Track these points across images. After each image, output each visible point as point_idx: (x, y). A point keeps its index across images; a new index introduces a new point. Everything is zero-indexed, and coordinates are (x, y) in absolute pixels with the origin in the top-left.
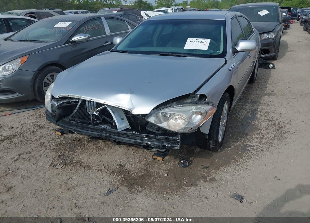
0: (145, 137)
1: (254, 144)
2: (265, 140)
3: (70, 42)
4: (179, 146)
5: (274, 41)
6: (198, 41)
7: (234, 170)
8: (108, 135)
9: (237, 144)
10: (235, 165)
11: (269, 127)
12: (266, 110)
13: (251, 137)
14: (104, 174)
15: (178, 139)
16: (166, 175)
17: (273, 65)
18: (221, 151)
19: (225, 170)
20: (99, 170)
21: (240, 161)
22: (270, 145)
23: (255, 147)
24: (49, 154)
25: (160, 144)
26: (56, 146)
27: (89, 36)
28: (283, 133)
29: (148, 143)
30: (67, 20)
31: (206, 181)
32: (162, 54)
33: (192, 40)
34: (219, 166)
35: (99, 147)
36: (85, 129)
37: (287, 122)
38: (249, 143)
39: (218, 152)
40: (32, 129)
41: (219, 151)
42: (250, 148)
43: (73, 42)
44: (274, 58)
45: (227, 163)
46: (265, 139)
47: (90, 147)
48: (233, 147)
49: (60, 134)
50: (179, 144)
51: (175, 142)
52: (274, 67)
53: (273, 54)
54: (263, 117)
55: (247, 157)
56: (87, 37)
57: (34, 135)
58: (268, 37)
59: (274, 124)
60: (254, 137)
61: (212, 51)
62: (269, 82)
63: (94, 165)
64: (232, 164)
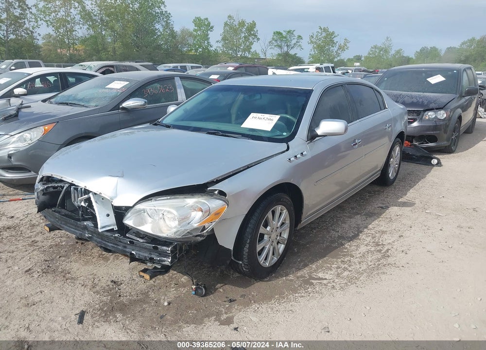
0: (128, 243)
1: (327, 277)
2: (348, 272)
3: (119, 109)
4: (170, 260)
5: (444, 123)
6: (263, 117)
7: (269, 310)
8: (90, 235)
9: (299, 274)
10: (276, 303)
11: (368, 253)
12: (382, 228)
13: (329, 265)
14: (86, 292)
15: (168, 251)
16: (166, 304)
17: (438, 160)
18: (270, 280)
19: (257, 308)
20: (82, 286)
21: (287, 298)
22: (351, 280)
23: (325, 282)
24: (34, 257)
25: (146, 255)
26: (51, 247)
27: (145, 102)
28: (384, 266)
29: (133, 252)
30: (125, 79)
31: (218, 319)
32: (210, 131)
33: (256, 116)
34: (251, 301)
35: (103, 255)
36: (68, 225)
37: (403, 249)
38: (320, 275)
39: (264, 281)
40: (35, 222)
41: (266, 279)
42: (316, 281)
43: (124, 108)
44: (447, 150)
45: (266, 298)
46: (350, 271)
47: (93, 253)
48: (291, 277)
49: (48, 229)
50: (170, 257)
51: (164, 254)
52: (439, 164)
53: (444, 143)
54: (368, 239)
55: (303, 294)
56: (143, 103)
57: (31, 229)
58: (436, 117)
59: (380, 251)
60: (333, 266)
61: (278, 133)
62: (415, 187)
63: (82, 278)
64: (273, 301)
